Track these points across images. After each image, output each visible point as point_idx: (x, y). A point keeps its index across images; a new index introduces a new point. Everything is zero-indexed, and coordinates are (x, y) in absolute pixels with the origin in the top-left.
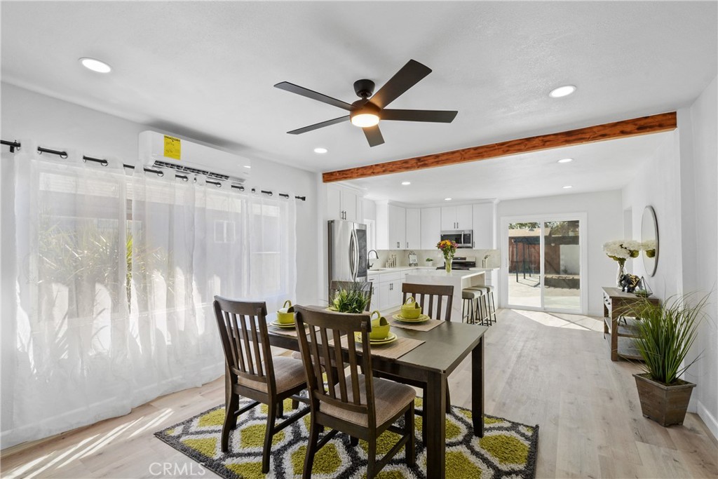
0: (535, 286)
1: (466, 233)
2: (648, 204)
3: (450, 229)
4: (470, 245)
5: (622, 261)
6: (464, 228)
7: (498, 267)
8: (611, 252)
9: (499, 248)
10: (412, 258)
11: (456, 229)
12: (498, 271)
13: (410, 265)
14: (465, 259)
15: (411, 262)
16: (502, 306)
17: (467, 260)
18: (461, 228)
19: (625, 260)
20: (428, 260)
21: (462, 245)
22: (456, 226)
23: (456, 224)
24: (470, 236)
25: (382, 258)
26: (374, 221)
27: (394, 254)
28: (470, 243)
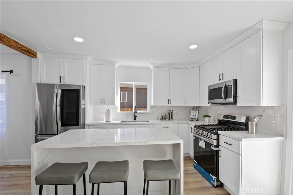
1: (228, 84)
4: (231, 100)
7: (283, 136)
9: (283, 105)
11: (221, 81)
15: (191, 118)
17: (237, 120)
20: (205, 116)
22: (221, 78)
23: (221, 76)
24: (231, 87)
25: (159, 112)
26: (149, 83)
27: (172, 109)
28: (231, 97)
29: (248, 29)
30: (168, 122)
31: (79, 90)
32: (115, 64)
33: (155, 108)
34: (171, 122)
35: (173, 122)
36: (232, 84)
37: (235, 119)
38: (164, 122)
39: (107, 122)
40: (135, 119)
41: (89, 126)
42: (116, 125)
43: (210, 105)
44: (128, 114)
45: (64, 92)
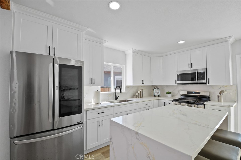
1: (199, 71)
3: (185, 69)
4: (204, 81)
6: (198, 67)
10: (156, 91)
11: (190, 69)
13: (155, 96)
14: (199, 93)
15: (155, 94)
17: (201, 94)
18: (194, 68)
20: (168, 93)
21: (196, 81)
22: (190, 67)
23: (190, 65)
24: (204, 73)
25: (132, 92)
26: (124, 66)
27: (141, 88)
28: (204, 80)
29: (218, 39)
30: (140, 99)
31: (82, 67)
32: (104, 43)
33: (129, 88)
35: (144, 99)
36: (205, 71)
38: (138, 99)
39: (97, 104)
40: (116, 99)
41: (87, 111)
42: (113, 107)
43: (177, 85)
44: (109, 94)
45: (62, 69)
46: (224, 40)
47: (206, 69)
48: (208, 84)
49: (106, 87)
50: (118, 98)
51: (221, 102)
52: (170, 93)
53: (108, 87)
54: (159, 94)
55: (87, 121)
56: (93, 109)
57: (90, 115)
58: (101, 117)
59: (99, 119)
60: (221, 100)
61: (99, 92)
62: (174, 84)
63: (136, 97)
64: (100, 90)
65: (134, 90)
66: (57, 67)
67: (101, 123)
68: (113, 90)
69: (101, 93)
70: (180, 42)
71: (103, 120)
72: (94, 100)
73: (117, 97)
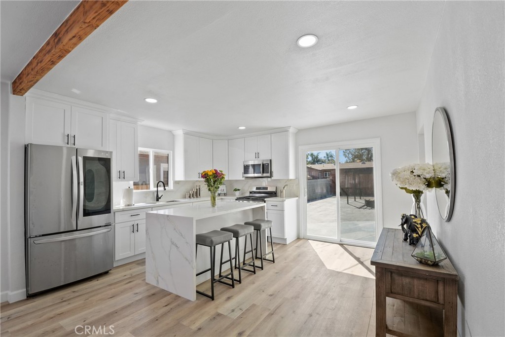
0: (360, 208)
1: (264, 163)
2: (439, 106)
4: (269, 175)
5: (417, 194)
6: (264, 158)
7: (297, 197)
8: (402, 182)
9: (297, 178)
10: (221, 188)
11: (257, 159)
12: (297, 200)
13: (219, 195)
16: (302, 236)
17: (269, 190)
18: (261, 158)
19: (422, 193)
20: (236, 190)
21: (261, 175)
22: (257, 156)
23: (257, 154)
24: (268, 165)
25: (184, 189)
26: (171, 152)
27: (198, 184)
28: (268, 173)
30: (195, 200)
31: (110, 159)
32: (138, 122)
33: (178, 183)
34: (198, 199)
35: (202, 199)
36: (269, 163)
37: (267, 189)
38: (192, 200)
39: (129, 205)
40: (157, 200)
41: (116, 213)
42: (152, 208)
43: (244, 179)
44: (146, 193)
45: (87, 161)
46: (283, 130)
47: (271, 160)
48: (272, 178)
49: (142, 184)
50: (160, 198)
51: (283, 197)
52: (239, 190)
53: (146, 184)
54: (225, 192)
55: (116, 225)
56: (123, 210)
57: (119, 218)
58: (134, 221)
59: (133, 223)
60: (283, 195)
61: (132, 189)
62: (242, 178)
63: (190, 197)
64: (132, 187)
65: (188, 187)
66: (81, 160)
67: (135, 229)
68: (152, 188)
69: (134, 191)
70: (240, 128)
71: (137, 225)
72: (124, 200)
73: (159, 196)
